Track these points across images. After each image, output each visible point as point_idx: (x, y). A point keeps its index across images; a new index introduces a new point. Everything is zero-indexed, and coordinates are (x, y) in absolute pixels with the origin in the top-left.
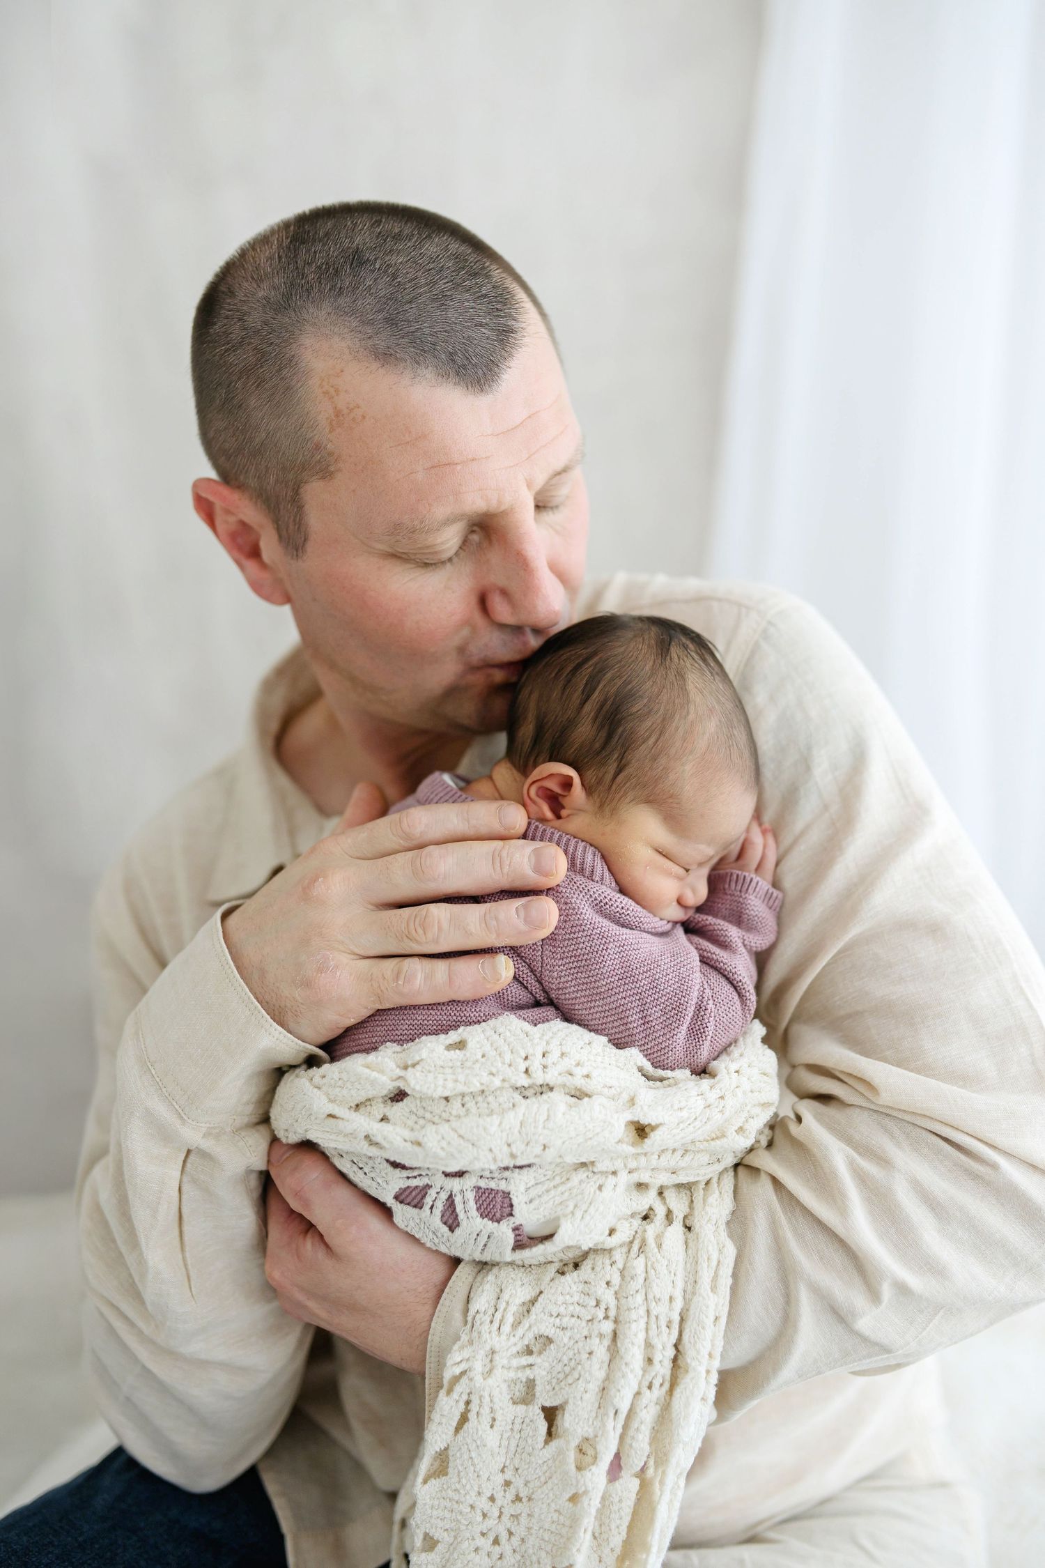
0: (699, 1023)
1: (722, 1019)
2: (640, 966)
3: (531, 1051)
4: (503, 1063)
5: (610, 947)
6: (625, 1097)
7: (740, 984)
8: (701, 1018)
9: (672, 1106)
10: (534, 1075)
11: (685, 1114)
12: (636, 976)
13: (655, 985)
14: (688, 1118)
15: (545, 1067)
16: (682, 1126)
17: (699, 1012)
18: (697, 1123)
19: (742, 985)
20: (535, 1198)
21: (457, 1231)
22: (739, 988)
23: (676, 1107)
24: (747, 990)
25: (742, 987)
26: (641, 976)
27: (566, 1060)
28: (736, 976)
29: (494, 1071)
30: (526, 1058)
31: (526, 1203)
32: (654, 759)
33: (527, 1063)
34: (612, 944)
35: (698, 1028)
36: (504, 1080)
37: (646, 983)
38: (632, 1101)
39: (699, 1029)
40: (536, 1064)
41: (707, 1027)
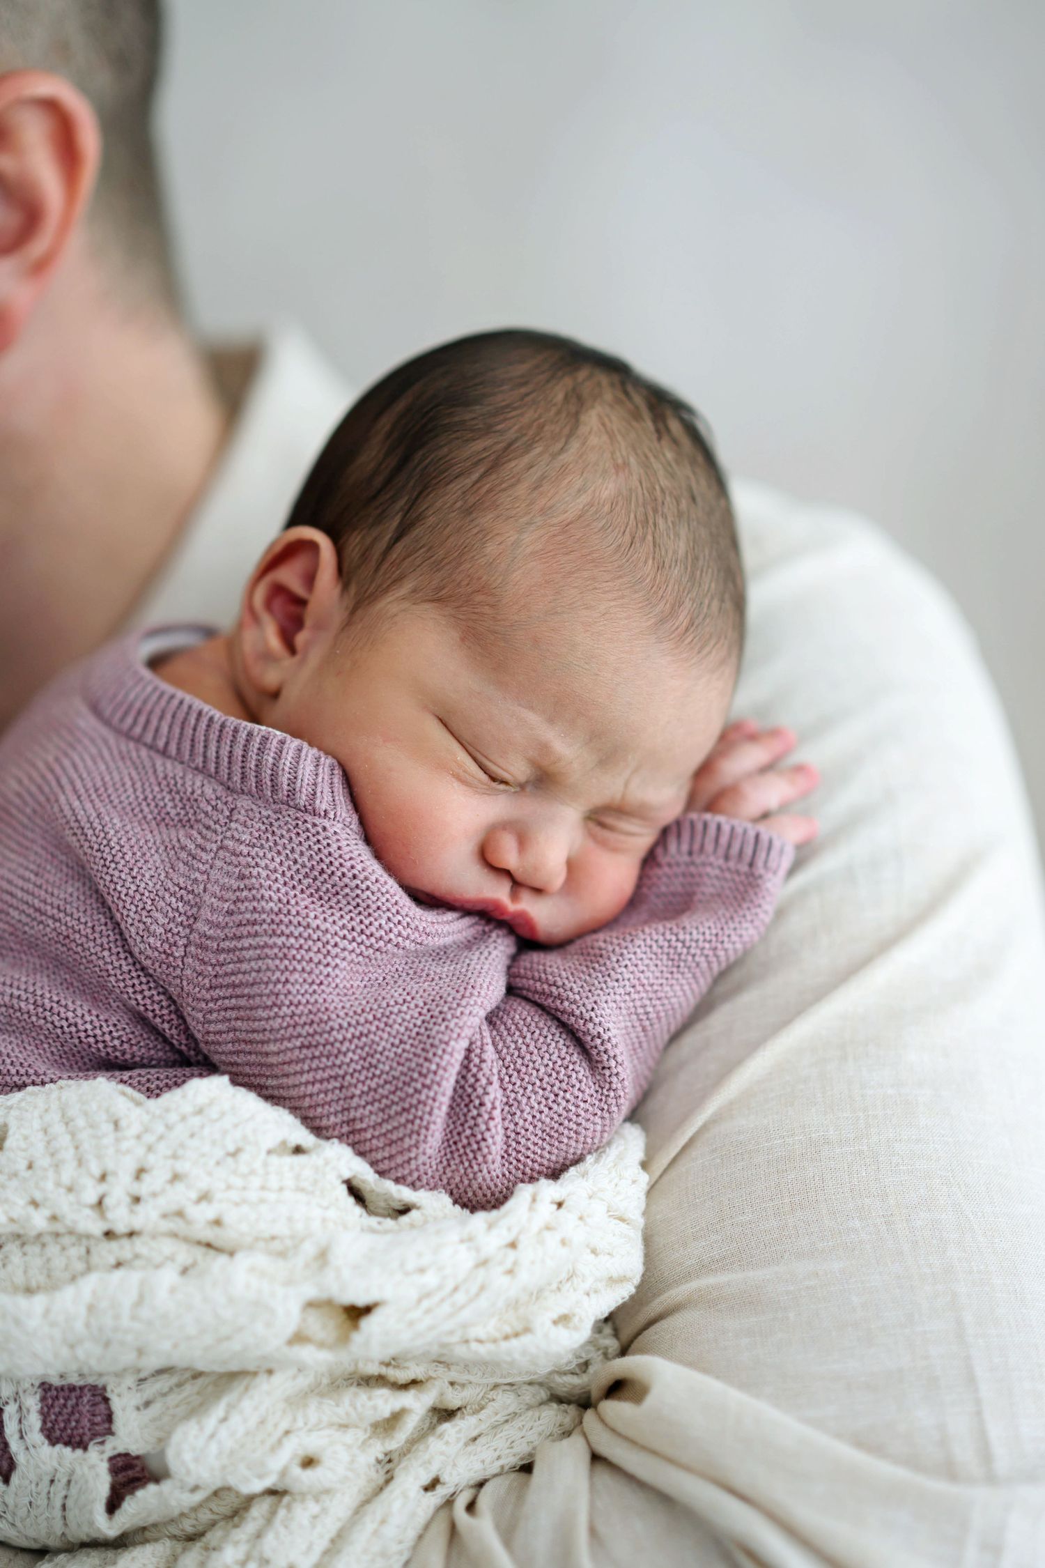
0: (468, 1132)
1: (538, 1115)
2: (349, 1024)
3: (110, 1166)
4: (58, 1184)
5: (292, 980)
6: (309, 1249)
7: (598, 1041)
8: (471, 1122)
9: (402, 1265)
10: (110, 1215)
11: (431, 1279)
12: (337, 1045)
13: (374, 1062)
14: (440, 1287)
15: (137, 1200)
16: (426, 1304)
17: (469, 1111)
18: (460, 1297)
19: (602, 1044)
20: (155, 1398)
21: (15, 1479)
22: (594, 1052)
23: (410, 1266)
24: (612, 1054)
25: (602, 1049)
26: (347, 1044)
27: (180, 1187)
28: (590, 1026)
29: (38, 1196)
30: (103, 1178)
31: (138, 1409)
32: (469, 511)
33: (102, 1188)
34: (296, 975)
35: (465, 1141)
36: (54, 1218)
37: (356, 1058)
38: (323, 1256)
39: (469, 1144)
40: (118, 1193)
41: (484, 1140)
